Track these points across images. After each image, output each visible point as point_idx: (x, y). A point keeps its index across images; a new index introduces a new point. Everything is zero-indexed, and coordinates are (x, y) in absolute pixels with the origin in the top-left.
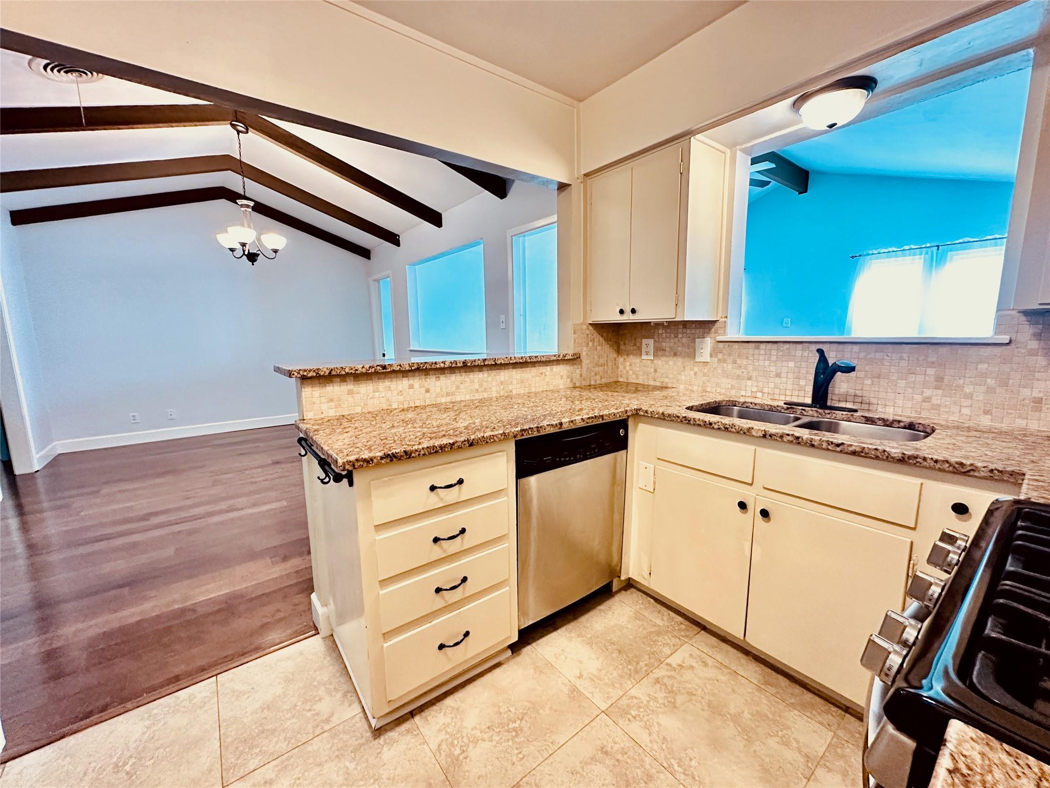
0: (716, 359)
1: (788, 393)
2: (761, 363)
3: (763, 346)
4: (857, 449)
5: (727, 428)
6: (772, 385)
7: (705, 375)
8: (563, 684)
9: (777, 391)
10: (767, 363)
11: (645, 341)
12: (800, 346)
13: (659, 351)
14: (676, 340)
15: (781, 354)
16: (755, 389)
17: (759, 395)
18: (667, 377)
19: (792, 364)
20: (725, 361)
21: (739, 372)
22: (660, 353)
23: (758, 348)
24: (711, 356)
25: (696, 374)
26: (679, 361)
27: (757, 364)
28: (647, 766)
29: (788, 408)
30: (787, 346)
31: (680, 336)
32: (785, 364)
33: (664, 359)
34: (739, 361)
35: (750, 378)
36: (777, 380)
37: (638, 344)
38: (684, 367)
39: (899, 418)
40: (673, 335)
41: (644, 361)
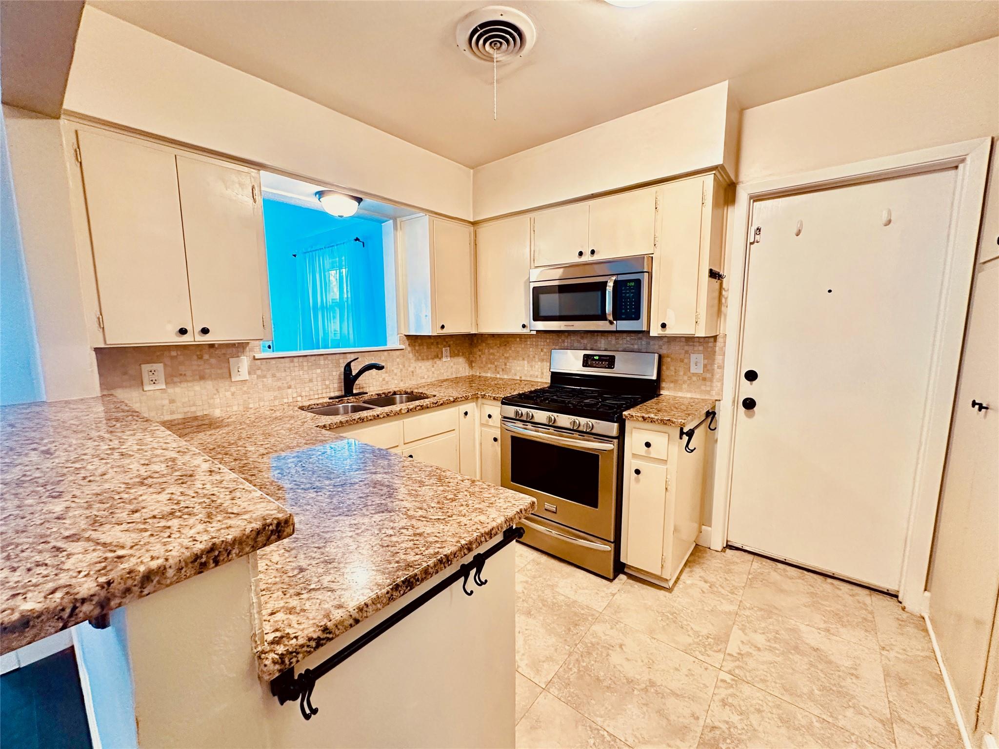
0: (255, 376)
1: (320, 392)
2: (297, 373)
3: (296, 360)
6: (307, 389)
7: (245, 393)
9: (312, 393)
10: (301, 373)
11: (146, 368)
12: (322, 357)
14: (201, 362)
15: (310, 364)
16: (295, 395)
17: (299, 399)
18: (194, 405)
19: (319, 371)
20: (265, 377)
21: (279, 384)
22: (176, 379)
23: (292, 361)
24: (249, 373)
25: (233, 394)
26: (209, 385)
27: (293, 374)
30: (313, 358)
31: (206, 357)
32: (314, 371)
33: (184, 385)
34: (278, 375)
35: (289, 387)
36: (311, 385)
37: (133, 371)
38: (217, 389)
40: (195, 357)
41: (148, 393)
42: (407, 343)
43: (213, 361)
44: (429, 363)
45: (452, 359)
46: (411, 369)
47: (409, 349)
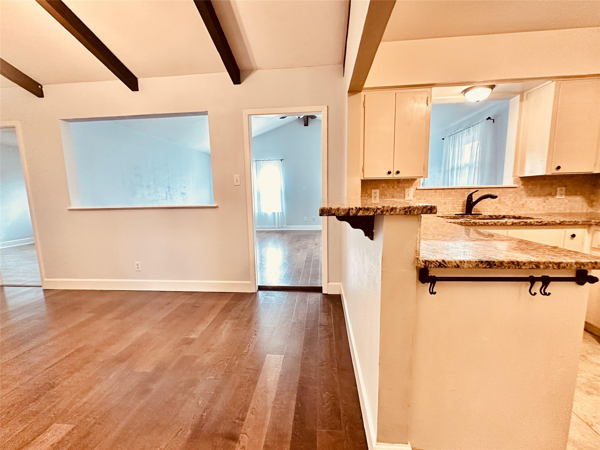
0: (416, 198)
10: (440, 198)
11: (373, 191)
12: (453, 190)
14: (393, 189)
19: (451, 198)
20: (420, 199)
22: (383, 197)
23: (436, 192)
24: (413, 196)
27: (436, 199)
30: (448, 190)
31: (396, 187)
36: (445, 206)
37: (369, 192)
40: (391, 187)
42: (521, 183)
43: (398, 189)
44: (540, 200)
45: (567, 197)
46: (522, 202)
47: (522, 187)
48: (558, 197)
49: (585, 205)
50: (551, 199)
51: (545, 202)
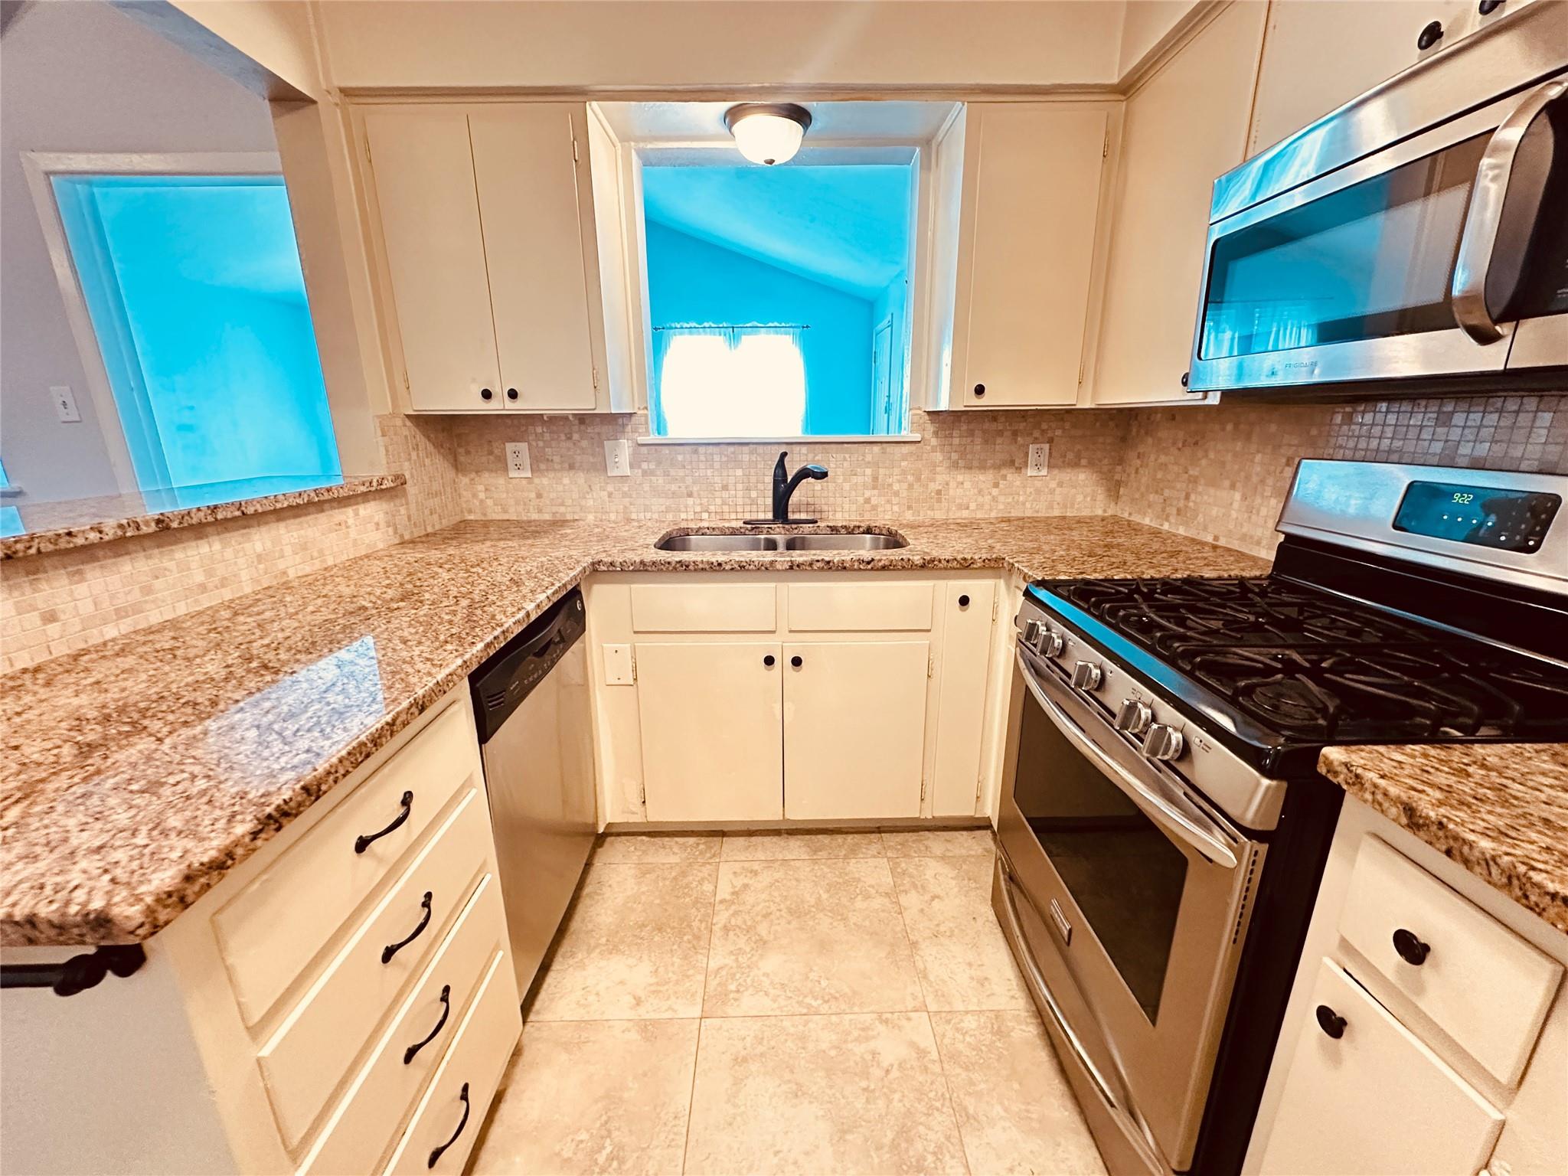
0: (640, 471)
1: (739, 509)
2: (702, 473)
3: (702, 449)
4: (887, 563)
5: (744, 567)
6: (719, 501)
7: (625, 495)
8: (623, 1032)
9: (726, 508)
10: (709, 472)
11: (510, 447)
12: (746, 449)
13: (539, 462)
14: (569, 444)
16: (698, 509)
17: (705, 516)
18: (562, 504)
19: (739, 472)
20: (652, 473)
21: (674, 487)
22: (543, 466)
23: (696, 452)
24: (631, 466)
25: (610, 495)
26: (581, 478)
27: (697, 474)
28: (792, 1030)
29: (753, 529)
30: (731, 449)
31: (576, 436)
32: (731, 472)
33: (551, 475)
34: (673, 472)
35: (690, 495)
36: (725, 494)
37: (496, 451)
38: (590, 486)
39: (857, 524)
40: (563, 437)
41: (514, 481)
42: (930, 428)
43: (584, 443)
44: (985, 478)
45: (1056, 472)
47: (934, 441)
48: (1031, 472)
49: (1101, 496)
50: (1011, 476)
51: (996, 485)
